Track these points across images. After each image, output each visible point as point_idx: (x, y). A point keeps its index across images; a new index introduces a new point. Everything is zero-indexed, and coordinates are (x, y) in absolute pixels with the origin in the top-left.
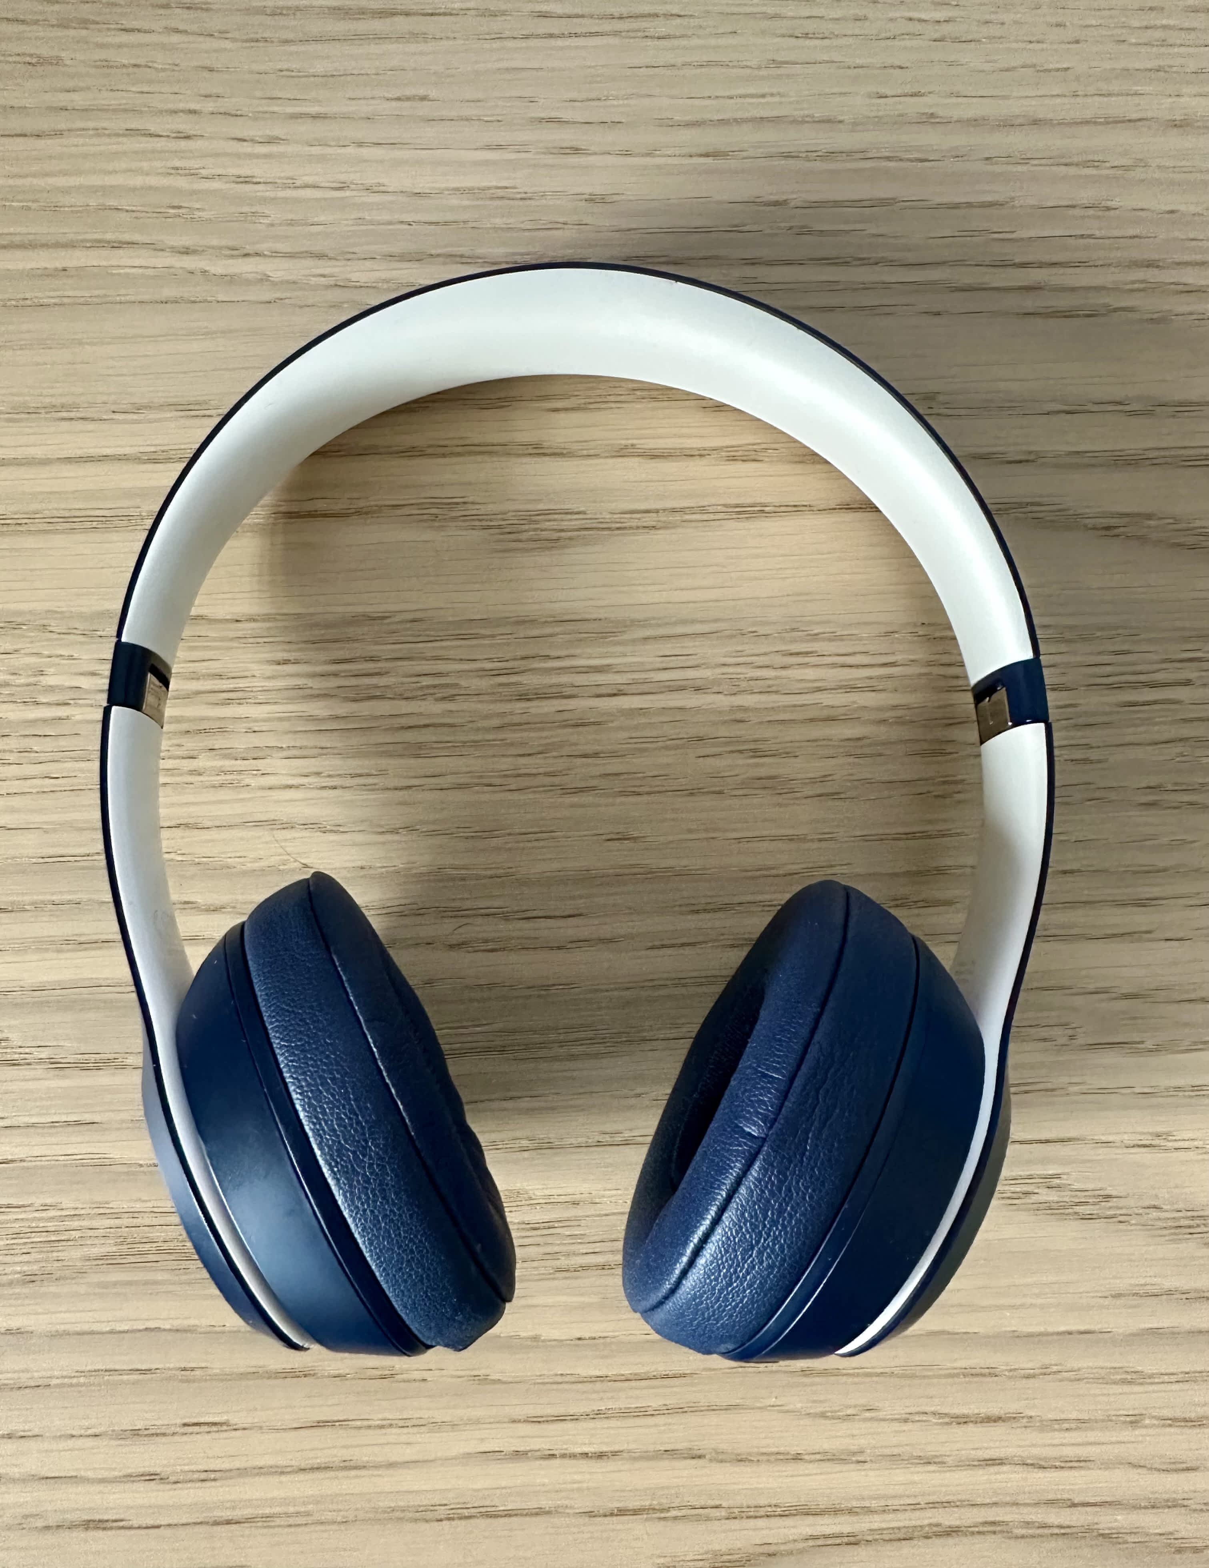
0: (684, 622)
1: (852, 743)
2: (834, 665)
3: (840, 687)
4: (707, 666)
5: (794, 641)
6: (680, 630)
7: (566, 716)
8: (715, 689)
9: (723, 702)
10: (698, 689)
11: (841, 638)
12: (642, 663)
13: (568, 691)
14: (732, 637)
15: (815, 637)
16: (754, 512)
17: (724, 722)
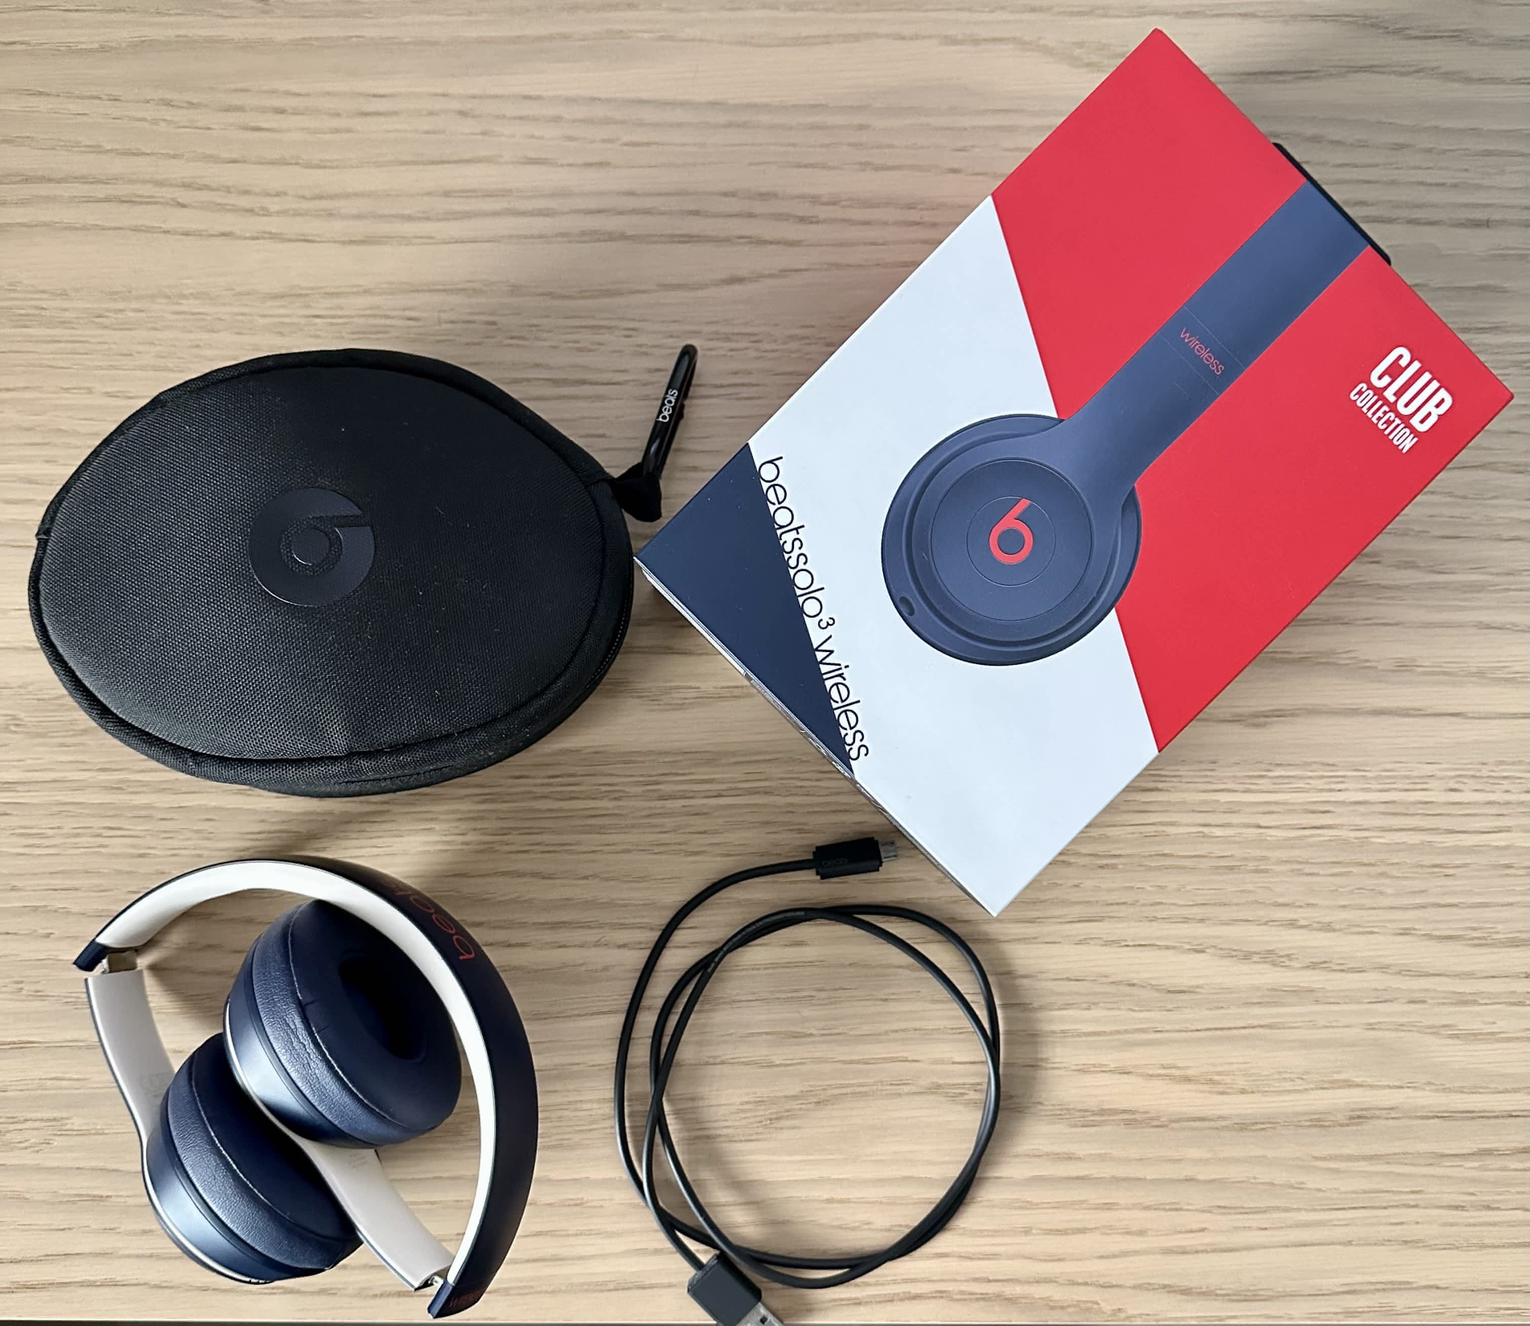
4: (772, 779)
6: (756, 758)
7: (689, 809)
8: (777, 793)
9: (781, 801)
10: (766, 793)
12: (734, 778)
13: (689, 795)
17: (782, 813)
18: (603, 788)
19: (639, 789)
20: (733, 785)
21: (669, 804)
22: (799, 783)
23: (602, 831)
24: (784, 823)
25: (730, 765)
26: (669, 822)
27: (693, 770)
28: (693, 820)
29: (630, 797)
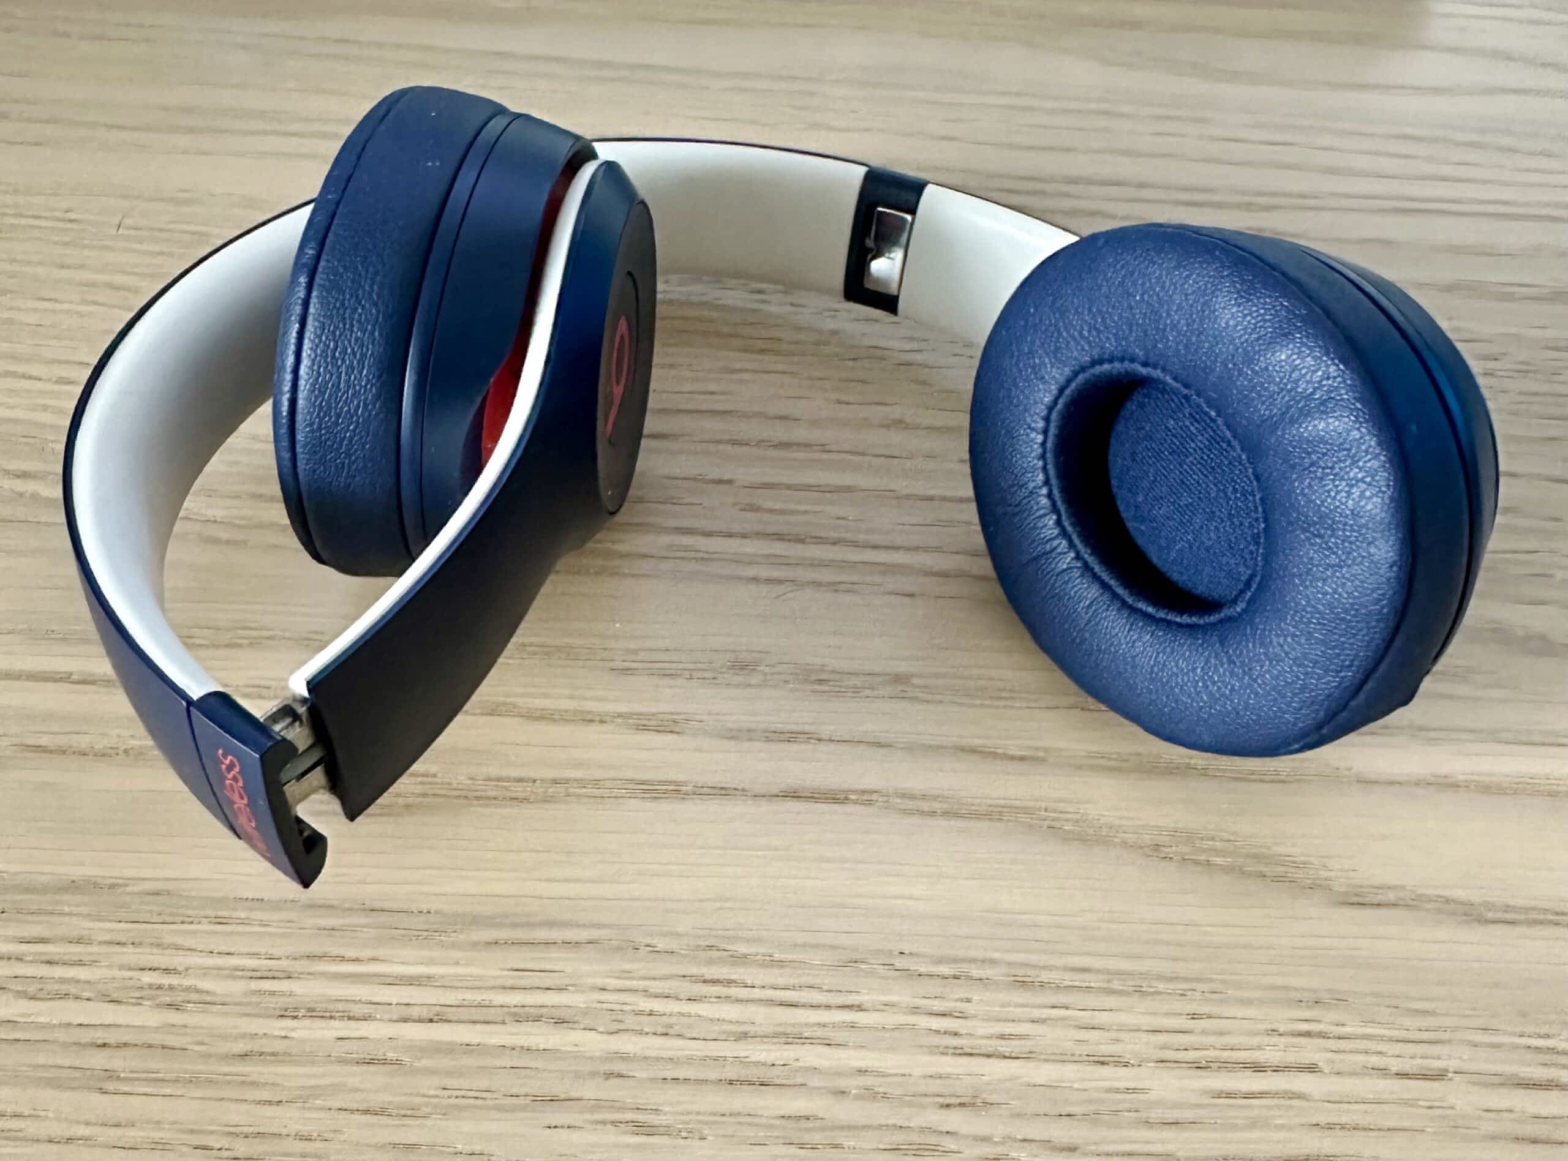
0: (551, 924)
1: (791, 1124)
2: (770, 1002)
3: (776, 1035)
4: (579, 988)
5: (710, 962)
6: (543, 934)
7: (353, 1046)
8: (587, 1022)
9: (593, 1043)
10: (560, 1022)
11: (781, 964)
12: (479, 978)
13: (358, 1010)
14: (619, 949)
15: (742, 960)
16: (666, 792)
17: (594, 1074)
18: (147, 978)
19: (237, 988)
20: (477, 997)
21: (304, 1031)
22: (646, 1004)
23: (111, 1086)
24: (599, 1105)
25: (475, 945)
26: (293, 1076)
27: (381, 952)
28: (355, 1077)
29: (207, 1002)
